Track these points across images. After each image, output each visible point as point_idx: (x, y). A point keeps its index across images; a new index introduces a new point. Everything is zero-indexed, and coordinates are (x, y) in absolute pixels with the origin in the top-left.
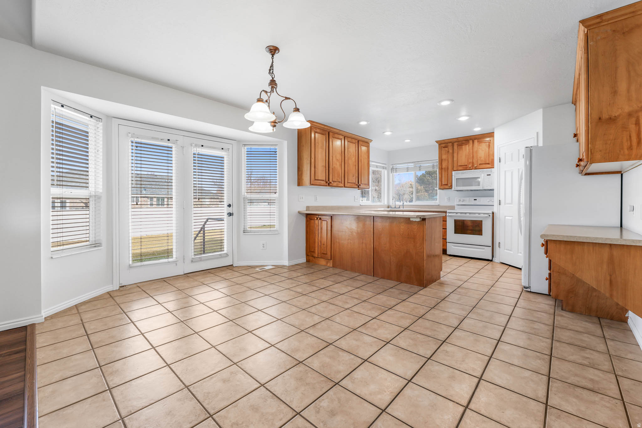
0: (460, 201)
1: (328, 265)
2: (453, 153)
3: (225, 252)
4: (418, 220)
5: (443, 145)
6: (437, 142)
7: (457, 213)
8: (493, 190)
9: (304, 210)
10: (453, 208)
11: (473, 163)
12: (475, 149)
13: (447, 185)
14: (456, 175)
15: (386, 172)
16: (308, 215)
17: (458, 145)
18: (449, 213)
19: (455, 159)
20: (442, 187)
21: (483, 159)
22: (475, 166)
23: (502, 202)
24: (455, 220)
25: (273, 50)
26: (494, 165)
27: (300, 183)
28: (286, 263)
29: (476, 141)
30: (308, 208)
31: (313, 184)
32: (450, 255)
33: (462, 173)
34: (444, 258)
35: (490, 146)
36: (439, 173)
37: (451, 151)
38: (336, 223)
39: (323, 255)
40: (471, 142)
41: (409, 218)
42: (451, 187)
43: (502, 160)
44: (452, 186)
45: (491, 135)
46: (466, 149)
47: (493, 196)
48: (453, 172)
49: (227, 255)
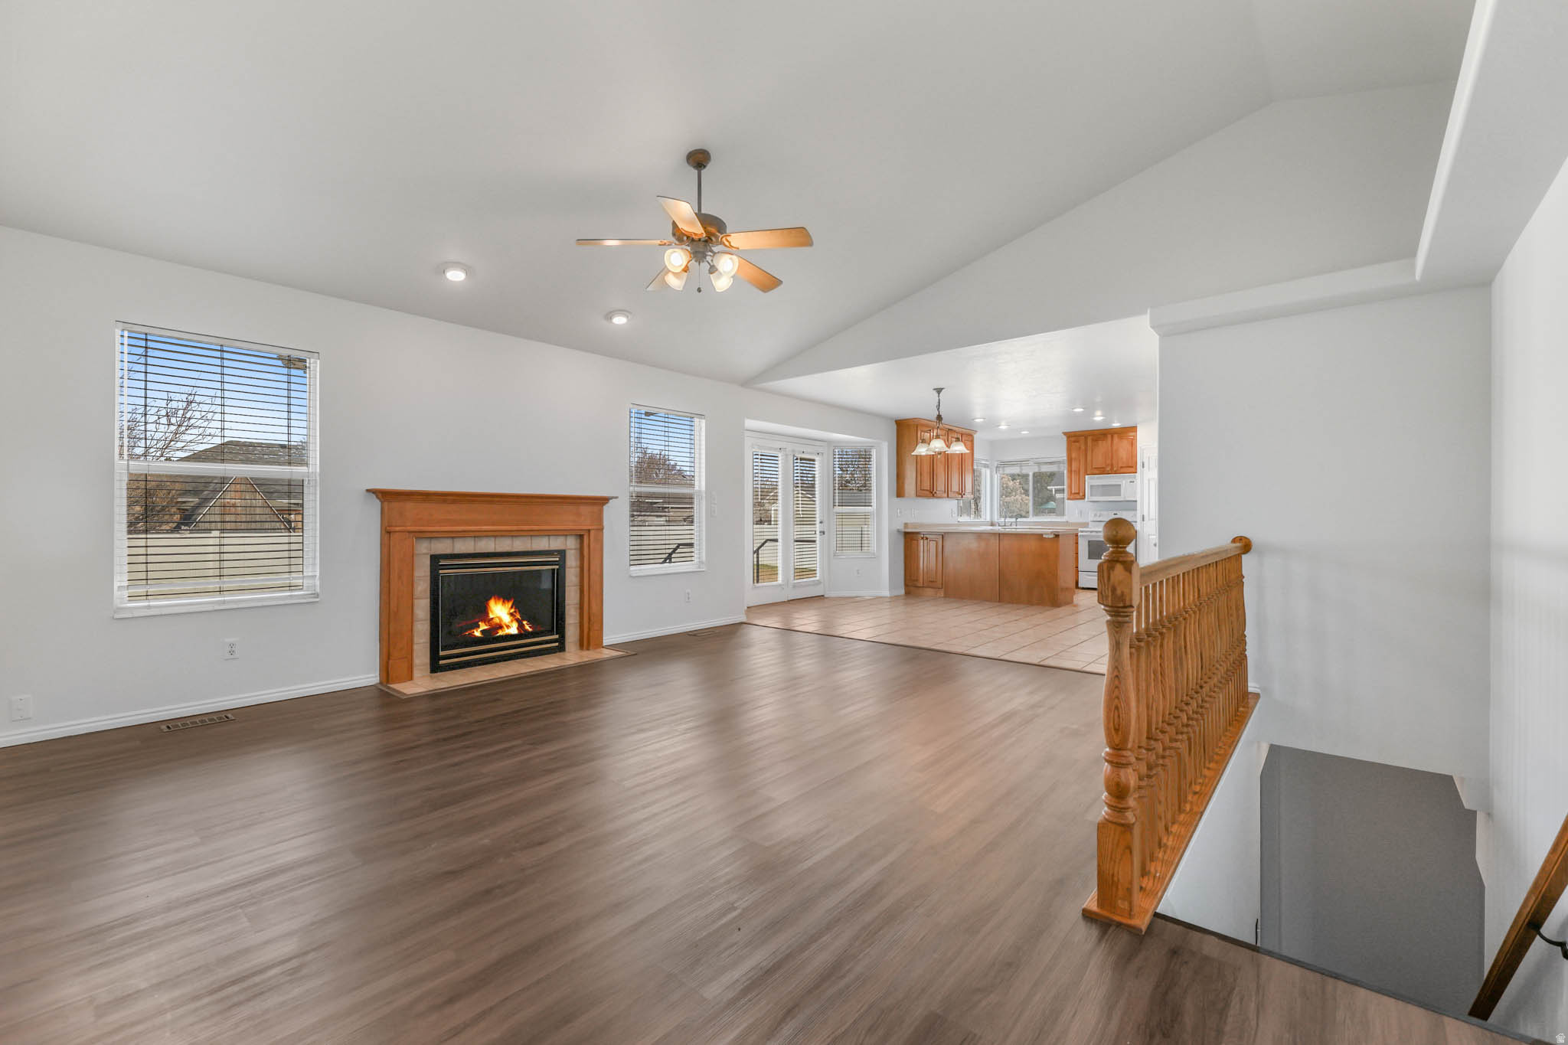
0: (1095, 515)
1: (938, 595)
2: (1086, 450)
3: (817, 578)
4: (1052, 536)
5: (1073, 439)
6: (1065, 434)
7: (1091, 532)
8: (1136, 501)
9: (901, 528)
10: (1086, 525)
11: (1112, 465)
12: (1115, 448)
13: (1078, 493)
14: (1090, 481)
15: (988, 471)
16: (906, 534)
17: (1093, 440)
18: (1082, 532)
19: (1089, 458)
20: (1072, 497)
21: (1125, 460)
22: (1115, 469)
23: (1146, 518)
24: (1089, 542)
25: (939, 391)
26: (1136, 469)
27: (900, 493)
28: (886, 593)
29: (1116, 436)
30: (906, 525)
31: (920, 496)
32: (1083, 589)
33: (1098, 478)
34: (1077, 590)
35: (1133, 443)
36: (1068, 477)
37: (1083, 447)
38: (948, 544)
39: (931, 584)
40: (1109, 436)
41: (1042, 535)
42: (1083, 497)
43: (1146, 465)
44: (1084, 495)
45: (1134, 429)
46: (1103, 446)
47: (1136, 510)
48: (1087, 477)
49: (819, 583)
